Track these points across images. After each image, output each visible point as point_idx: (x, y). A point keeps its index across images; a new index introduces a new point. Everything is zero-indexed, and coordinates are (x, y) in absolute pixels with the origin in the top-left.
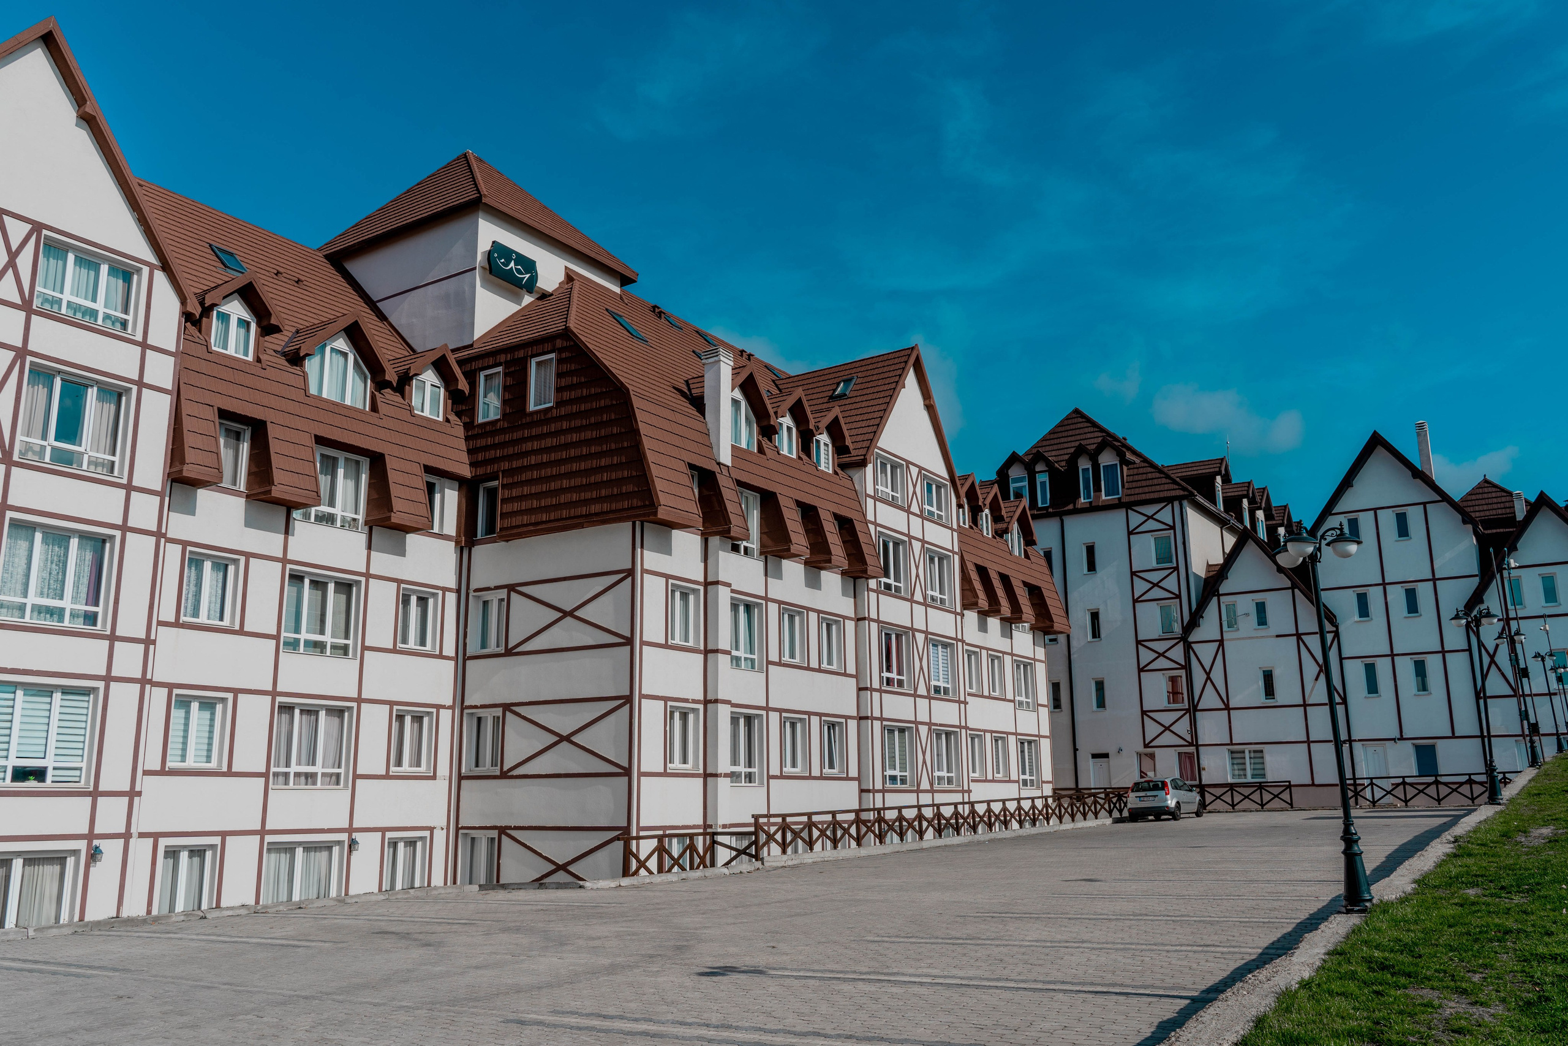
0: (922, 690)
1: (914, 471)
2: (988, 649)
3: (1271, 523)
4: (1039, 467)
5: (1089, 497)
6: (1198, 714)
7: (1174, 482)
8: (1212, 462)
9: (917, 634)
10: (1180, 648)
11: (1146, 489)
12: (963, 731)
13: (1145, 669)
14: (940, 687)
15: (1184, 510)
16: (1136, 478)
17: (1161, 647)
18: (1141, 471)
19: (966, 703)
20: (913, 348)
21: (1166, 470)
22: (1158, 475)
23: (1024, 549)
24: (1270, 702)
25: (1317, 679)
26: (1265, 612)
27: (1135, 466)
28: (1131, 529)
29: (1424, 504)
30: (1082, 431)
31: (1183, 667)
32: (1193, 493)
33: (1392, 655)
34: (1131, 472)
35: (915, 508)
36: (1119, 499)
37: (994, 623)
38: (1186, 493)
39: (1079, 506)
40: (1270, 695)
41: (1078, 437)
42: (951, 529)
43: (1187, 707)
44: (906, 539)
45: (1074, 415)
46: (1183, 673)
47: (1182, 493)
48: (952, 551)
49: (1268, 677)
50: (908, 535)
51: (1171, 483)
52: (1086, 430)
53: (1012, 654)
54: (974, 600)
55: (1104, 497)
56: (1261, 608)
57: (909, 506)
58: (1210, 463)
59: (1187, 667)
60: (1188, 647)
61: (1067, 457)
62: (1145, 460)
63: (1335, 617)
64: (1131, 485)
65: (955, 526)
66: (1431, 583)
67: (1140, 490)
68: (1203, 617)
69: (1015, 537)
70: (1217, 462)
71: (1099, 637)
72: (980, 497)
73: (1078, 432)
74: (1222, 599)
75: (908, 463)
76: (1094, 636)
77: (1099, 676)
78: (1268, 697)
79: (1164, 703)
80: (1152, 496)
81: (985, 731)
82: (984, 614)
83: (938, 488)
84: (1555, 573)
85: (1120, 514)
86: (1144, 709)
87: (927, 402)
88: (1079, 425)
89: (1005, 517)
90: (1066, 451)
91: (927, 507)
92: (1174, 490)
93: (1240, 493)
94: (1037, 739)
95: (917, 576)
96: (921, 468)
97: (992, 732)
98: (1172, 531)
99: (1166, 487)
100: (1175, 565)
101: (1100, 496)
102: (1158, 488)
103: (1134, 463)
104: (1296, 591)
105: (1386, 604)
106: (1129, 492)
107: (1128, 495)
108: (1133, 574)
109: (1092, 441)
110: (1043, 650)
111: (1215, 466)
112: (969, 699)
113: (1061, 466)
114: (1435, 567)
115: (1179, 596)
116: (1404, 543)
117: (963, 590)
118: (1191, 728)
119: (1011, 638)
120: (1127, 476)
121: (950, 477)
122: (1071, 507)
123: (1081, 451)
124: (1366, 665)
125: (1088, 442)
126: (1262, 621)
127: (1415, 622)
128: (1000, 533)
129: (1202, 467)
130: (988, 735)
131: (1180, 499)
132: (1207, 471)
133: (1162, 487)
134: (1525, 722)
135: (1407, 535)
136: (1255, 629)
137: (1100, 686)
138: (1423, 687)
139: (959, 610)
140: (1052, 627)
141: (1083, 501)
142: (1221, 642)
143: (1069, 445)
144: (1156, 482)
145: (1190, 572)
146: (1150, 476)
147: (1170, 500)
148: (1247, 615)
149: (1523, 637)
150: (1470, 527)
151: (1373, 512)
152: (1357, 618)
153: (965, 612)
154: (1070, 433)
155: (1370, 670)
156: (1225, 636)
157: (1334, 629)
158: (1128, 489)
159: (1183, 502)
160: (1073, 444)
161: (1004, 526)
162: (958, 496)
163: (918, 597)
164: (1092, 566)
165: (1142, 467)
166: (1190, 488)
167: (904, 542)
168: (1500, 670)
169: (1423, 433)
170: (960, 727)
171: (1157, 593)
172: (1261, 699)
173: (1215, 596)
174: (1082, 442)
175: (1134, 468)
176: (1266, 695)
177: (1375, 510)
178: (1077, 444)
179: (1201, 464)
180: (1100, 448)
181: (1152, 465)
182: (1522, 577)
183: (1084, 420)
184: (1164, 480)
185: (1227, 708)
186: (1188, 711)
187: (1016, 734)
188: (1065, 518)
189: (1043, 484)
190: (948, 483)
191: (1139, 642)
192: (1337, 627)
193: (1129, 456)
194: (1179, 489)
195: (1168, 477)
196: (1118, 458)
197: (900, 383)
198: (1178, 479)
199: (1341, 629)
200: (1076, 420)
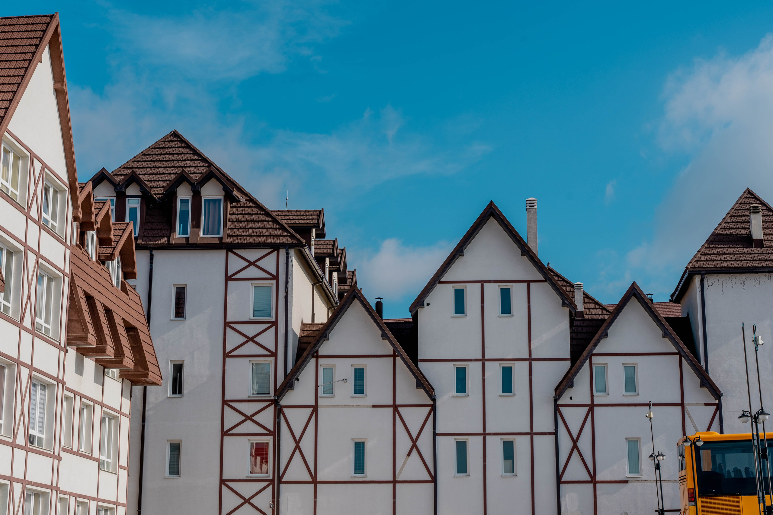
0: (21, 440)
1: (38, 166)
2: (82, 396)
3: (342, 287)
4: (131, 190)
5: (185, 232)
6: (282, 486)
7: (282, 228)
8: (310, 213)
9: (22, 368)
10: (271, 410)
11: (251, 232)
12: (54, 492)
13: (229, 433)
14: (34, 436)
15: (290, 260)
16: (240, 218)
17: (249, 409)
18: (246, 210)
19: (59, 459)
20: (52, 17)
21: (274, 214)
22: (264, 218)
23: (122, 281)
24: (359, 477)
25: (409, 455)
26: (363, 380)
27: (239, 204)
28: (230, 274)
29: (529, 282)
30: (180, 157)
31: (271, 433)
32: (302, 242)
33: (484, 434)
34: (235, 211)
35: (34, 213)
36: (221, 239)
37: (89, 364)
38: (295, 241)
39: (173, 241)
40: (359, 470)
41: (182, 164)
42: (64, 244)
43: (271, 478)
44: (22, 248)
45: (173, 138)
46: (270, 440)
47: (289, 240)
48: (63, 272)
49: (360, 448)
50: (24, 244)
51: (278, 228)
52: (185, 157)
53: (102, 404)
54: (83, 334)
55: (202, 235)
56: (359, 374)
57: (29, 208)
58: (307, 213)
59: (276, 433)
60: (279, 412)
61: (165, 184)
62: (251, 200)
63: (433, 389)
64: (234, 225)
65: (68, 243)
66: (527, 363)
67: (245, 232)
68: (297, 379)
69: (114, 266)
70: (315, 213)
71: (180, 393)
72: (94, 212)
73: (175, 157)
74: (321, 361)
75: (34, 156)
76: (174, 392)
77: (175, 437)
78: (358, 471)
79: (245, 474)
80: (257, 240)
81: (70, 494)
82: (83, 352)
83: (56, 192)
84: (636, 364)
85: (219, 256)
86: (224, 478)
87: (59, 85)
88: (177, 150)
89: (113, 240)
90: (163, 177)
91: (44, 214)
92: (281, 236)
93: (325, 251)
94: (114, 506)
95: (29, 297)
96: (44, 165)
97: (77, 496)
98: (274, 282)
99: (273, 232)
100: (274, 319)
101: (199, 233)
102: (264, 232)
103: (239, 201)
104: (398, 359)
105: (484, 380)
106: (232, 232)
107: (230, 236)
108: (227, 324)
109: (196, 170)
110: (128, 402)
111: (313, 217)
112: (63, 454)
113: (157, 193)
114: (533, 347)
115: (274, 354)
116: (506, 319)
117: (69, 320)
118: (273, 502)
119: (103, 385)
120: (230, 214)
121: (69, 181)
122: (164, 241)
123: (182, 178)
124: (458, 443)
125: (192, 170)
126: (359, 389)
127: (508, 401)
128: (103, 260)
129: (299, 217)
130: (73, 499)
131: (288, 246)
132: (305, 221)
133: (268, 232)
134: (762, 505)
135: (509, 312)
136: (351, 397)
137: (175, 448)
138: (511, 469)
139: (63, 345)
140: (146, 376)
141: (178, 236)
142: (315, 409)
143: (170, 170)
144: (262, 225)
145: (289, 329)
146: (256, 218)
147: (275, 247)
148: (345, 380)
149: (767, 417)
150: (567, 310)
151: (479, 285)
152: (454, 393)
153: (68, 348)
154: (167, 157)
155: (462, 448)
156: (320, 402)
157: (431, 403)
158: (230, 229)
159: (289, 250)
160: (174, 170)
161: (109, 251)
162: (75, 207)
163: (27, 323)
164: (180, 312)
165: (247, 207)
166: (299, 237)
167: (18, 251)
168: (581, 455)
169: (533, 211)
170: (50, 487)
171: (251, 348)
172: (349, 473)
173: (313, 357)
174: (187, 170)
175: (238, 207)
176: (356, 469)
177: (482, 283)
178: (179, 170)
179: (298, 213)
180: (206, 179)
181: (259, 206)
182: (609, 365)
183: (183, 145)
184: (271, 225)
185: (315, 481)
186: (272, 482)
187: (97, 500)
188: (155, 252)
189: (133, 211)
190: (67, 189)
191: (225, 402)
192: (434, 400)
193: (236, 193)
194: (287, 236)
195: (275, 221)
196: (224, 194)
197: (38, 55)
198: (286, 226)
199: (438, 403)
200: (174, 144)
